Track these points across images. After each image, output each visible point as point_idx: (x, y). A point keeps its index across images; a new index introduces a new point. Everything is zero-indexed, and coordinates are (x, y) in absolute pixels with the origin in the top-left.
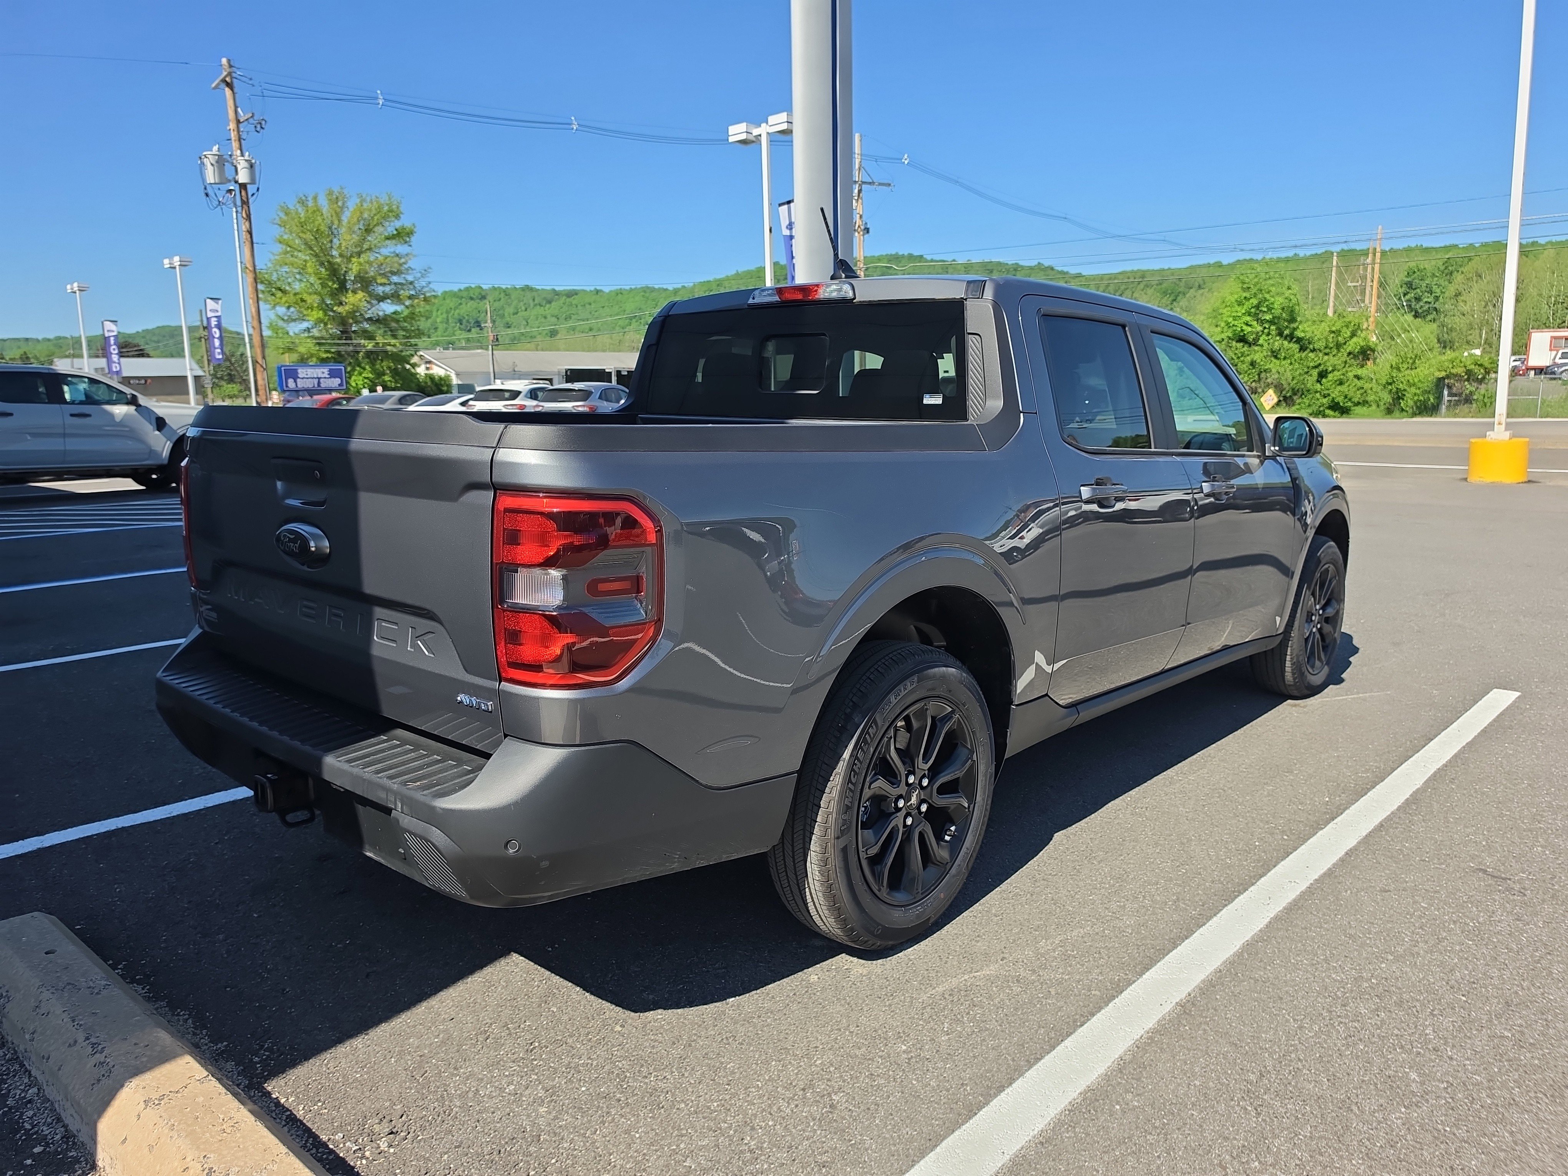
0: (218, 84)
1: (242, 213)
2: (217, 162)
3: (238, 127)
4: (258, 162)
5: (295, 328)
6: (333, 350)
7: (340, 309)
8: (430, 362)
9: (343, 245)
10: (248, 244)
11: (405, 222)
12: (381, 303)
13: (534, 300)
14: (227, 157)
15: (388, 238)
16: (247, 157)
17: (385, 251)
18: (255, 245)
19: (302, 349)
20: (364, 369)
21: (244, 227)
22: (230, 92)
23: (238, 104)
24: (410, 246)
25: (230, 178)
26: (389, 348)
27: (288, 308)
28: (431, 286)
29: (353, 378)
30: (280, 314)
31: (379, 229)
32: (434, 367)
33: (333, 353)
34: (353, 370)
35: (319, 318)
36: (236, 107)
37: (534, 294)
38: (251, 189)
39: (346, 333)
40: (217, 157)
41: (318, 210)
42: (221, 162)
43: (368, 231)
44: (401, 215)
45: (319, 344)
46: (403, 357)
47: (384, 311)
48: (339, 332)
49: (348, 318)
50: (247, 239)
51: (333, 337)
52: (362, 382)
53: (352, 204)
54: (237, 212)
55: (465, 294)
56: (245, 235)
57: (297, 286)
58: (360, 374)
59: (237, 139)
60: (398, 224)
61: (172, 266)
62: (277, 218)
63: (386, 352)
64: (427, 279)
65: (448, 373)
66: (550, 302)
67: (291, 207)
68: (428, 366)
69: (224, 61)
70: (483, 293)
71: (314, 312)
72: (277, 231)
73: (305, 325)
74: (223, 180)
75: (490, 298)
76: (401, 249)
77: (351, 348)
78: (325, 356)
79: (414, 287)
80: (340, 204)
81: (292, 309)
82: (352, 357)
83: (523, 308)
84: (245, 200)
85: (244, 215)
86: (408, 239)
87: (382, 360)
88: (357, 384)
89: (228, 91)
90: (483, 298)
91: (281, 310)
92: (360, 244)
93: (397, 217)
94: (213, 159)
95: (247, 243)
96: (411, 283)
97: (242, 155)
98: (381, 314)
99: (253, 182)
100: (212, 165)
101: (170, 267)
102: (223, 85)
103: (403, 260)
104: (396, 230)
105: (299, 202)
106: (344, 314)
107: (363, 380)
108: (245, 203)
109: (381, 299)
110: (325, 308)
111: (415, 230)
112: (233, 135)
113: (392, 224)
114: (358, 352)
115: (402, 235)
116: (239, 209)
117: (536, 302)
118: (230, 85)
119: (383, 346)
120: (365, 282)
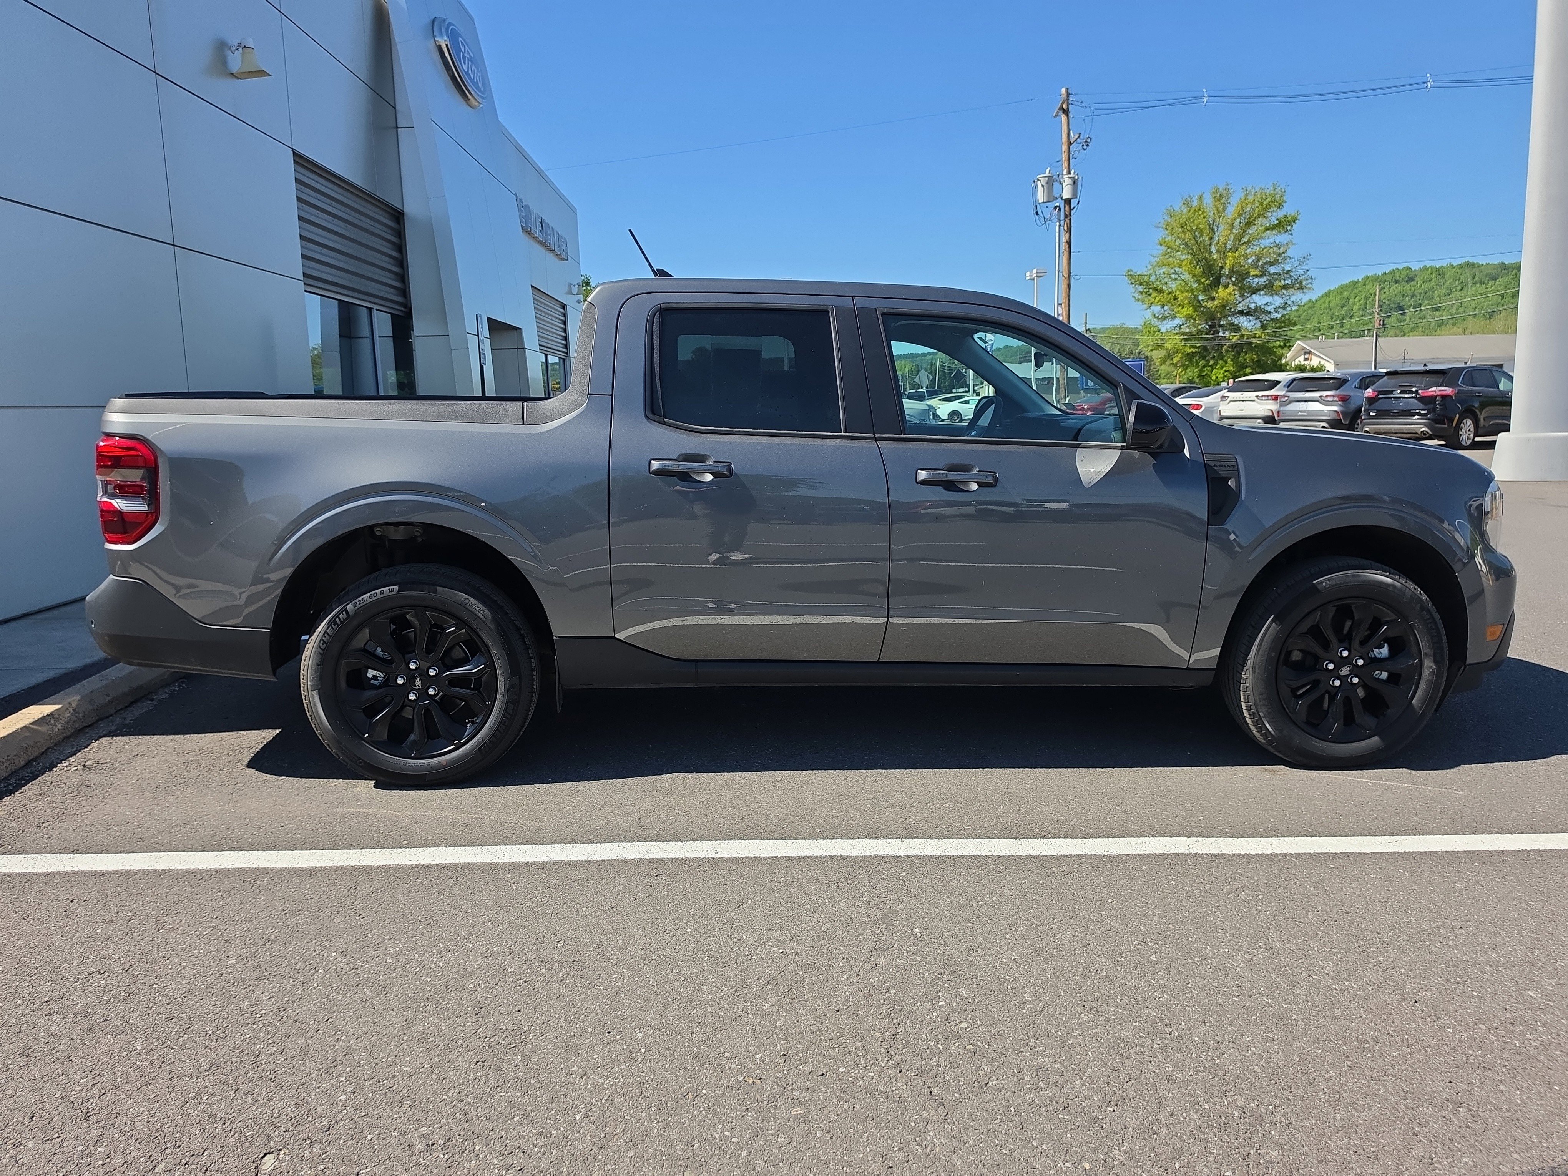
0: (1057, 113)
1: (1064, 226)
2: (1047, 183)
3: (1069, 148)
4: (1080, 178)
5: (1166, 326)
6: (1198, 345)
7: (1209, 304)
8: (1309, 353)
9: (1221, 241)
10: (1066, 254)
11: (1288, 210)
12: (1254, 296)
13: (1474, 278)
14: (1055, 177)
15: (1267, 229)
16: (1072, 175)
17: (1265, 243)
18: (1072, 254)
19: (1168, 345)
20: (1226, 362)
21: (1064, 238)
22: (1066, 117)
23: (1070, 128)
24: (1291, 234)
25: (1058, 196)
26: (1254, 340)
27: (1163, 306)
28: (1308, 273)
29: (1215, 371)
30: (1155, 312)
31: (1259, 221)
32: (1313, 357)
33: (1198, 348)
34: (1216, 364)
35: (1189, 314)
36: (1069, 131)
37: (1476, 270)
38: (1074, 203)
39: (1214, 328)
40: (1047, 179)
41: (1200, 210)
42: (1051, 182)
43: (1249, 224)
44: (1284, 204)
45: (1186, 340)
46: (1269, 348)
47: (1256, 303)
48: (1207, 327)
49: (1217, 312)
50: (1065, 250)
51: (1200, 332)
52: (1222, 376)
53: (1235, 201)
54: (1060, 225)
55: (1389, 278)
56: (1064, 246)
57: (1173, 286)
58: (1222, 367)
59: (1067, 159)
60: (1281, 214)
61: (1031, 277)
62: (1163, 221)
63: (1251, 344)
64: (1306, 267)
65: (1323, 362)
66: (1495, 279)
67: (1178, 209)
68: (1307, 356)
69: (1063, 90)
70: (1411, 275)
71: (1185, 309)
72: (1161, 234)
73: (1177, 322)
74: (1051, 198)
75: (1419, 280)
76: (1282, 238)
77: (1216, 342)
78: (1189, 351)
79: (1291, 276)
80: (1223, 200)
81: (1166, 308)
82: (1217, 351)
83: (1459, 288)
84: (1068, 214)
85: (1066, 228)
86: (1289, 228)
87: (1246, 353)
88: (1217, 377)
89: (1064, 117)
90: (1411, 279)
91: (1156, 309)
92: (1239, 238)
93: (1280, 206)
94: (1043, 181)
95: (1065, 252)
96: (1288, 272)
97: (1069, 173)
98: (1253, 306)
99: (1075, 196)
100: (1043, 186)
101: (1030, 279)
102: (1061, 112)
103: (1281, 250)
104: (1277, 219)
105: (1184, 204)
106: (1213, 309)
107: (1223, 373)
108: (1068, 216)
109: (1254, 291)
110: (1197, 305)
111: (1299, 217)
112: (1064, 157)
113: (1275, 214)
114: (1222, 346)
115: (1283, 225)
116: (1062, 223)
117: (1477, 278)
118: (1066, 112)
119: (1247, 338)
120: (1241, 276)
